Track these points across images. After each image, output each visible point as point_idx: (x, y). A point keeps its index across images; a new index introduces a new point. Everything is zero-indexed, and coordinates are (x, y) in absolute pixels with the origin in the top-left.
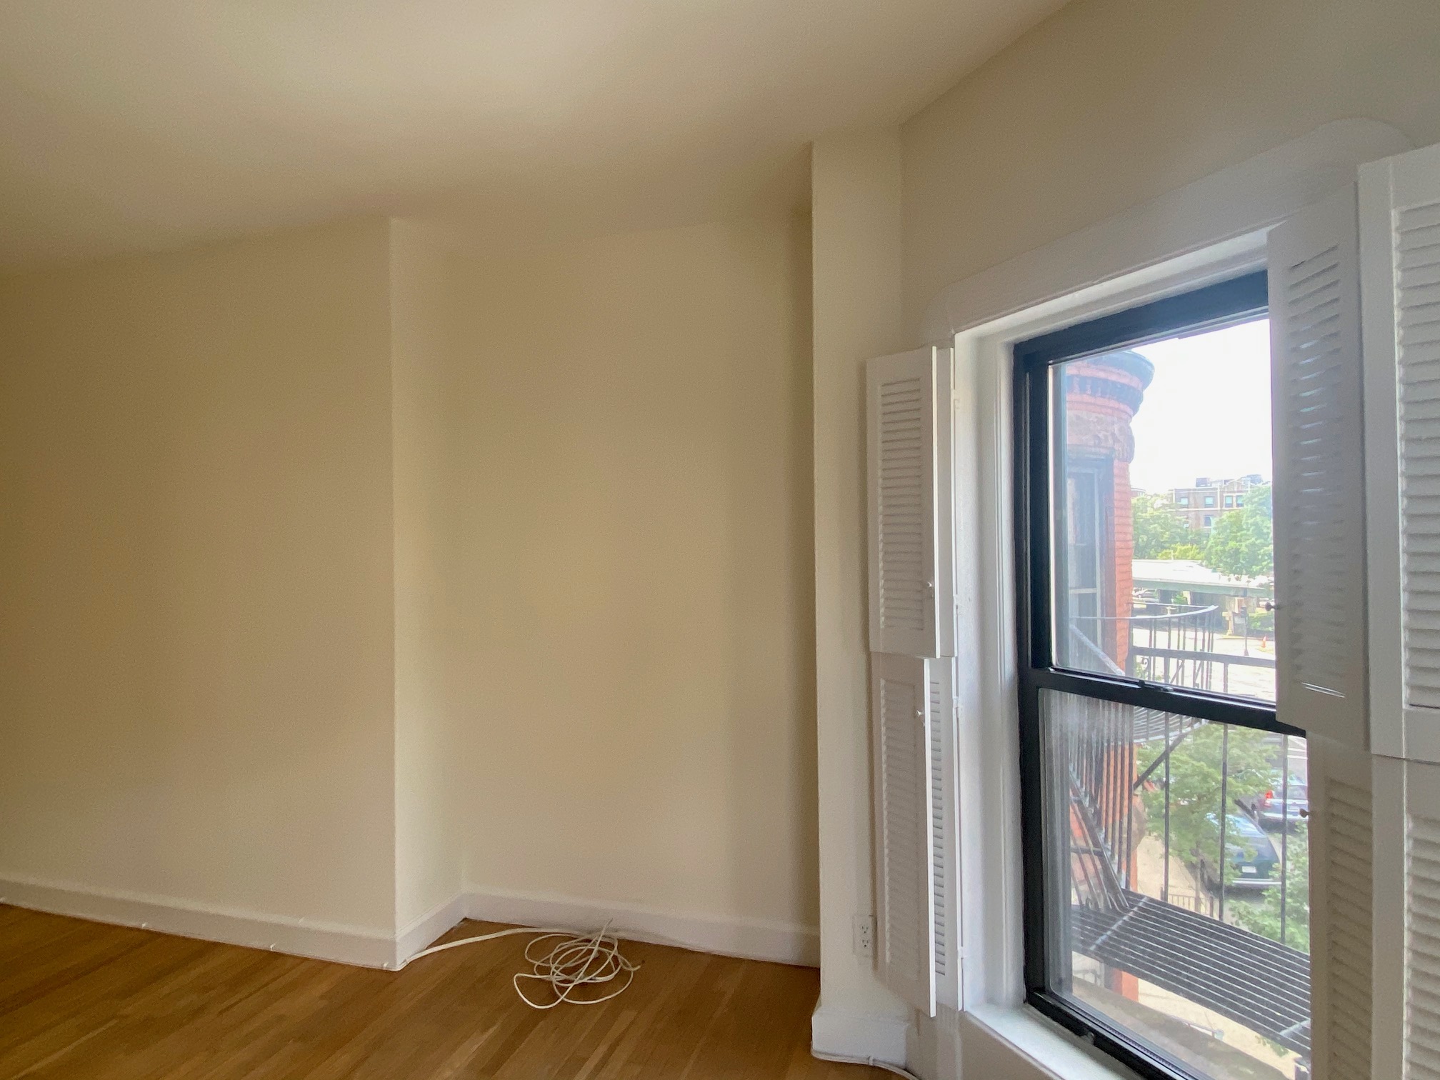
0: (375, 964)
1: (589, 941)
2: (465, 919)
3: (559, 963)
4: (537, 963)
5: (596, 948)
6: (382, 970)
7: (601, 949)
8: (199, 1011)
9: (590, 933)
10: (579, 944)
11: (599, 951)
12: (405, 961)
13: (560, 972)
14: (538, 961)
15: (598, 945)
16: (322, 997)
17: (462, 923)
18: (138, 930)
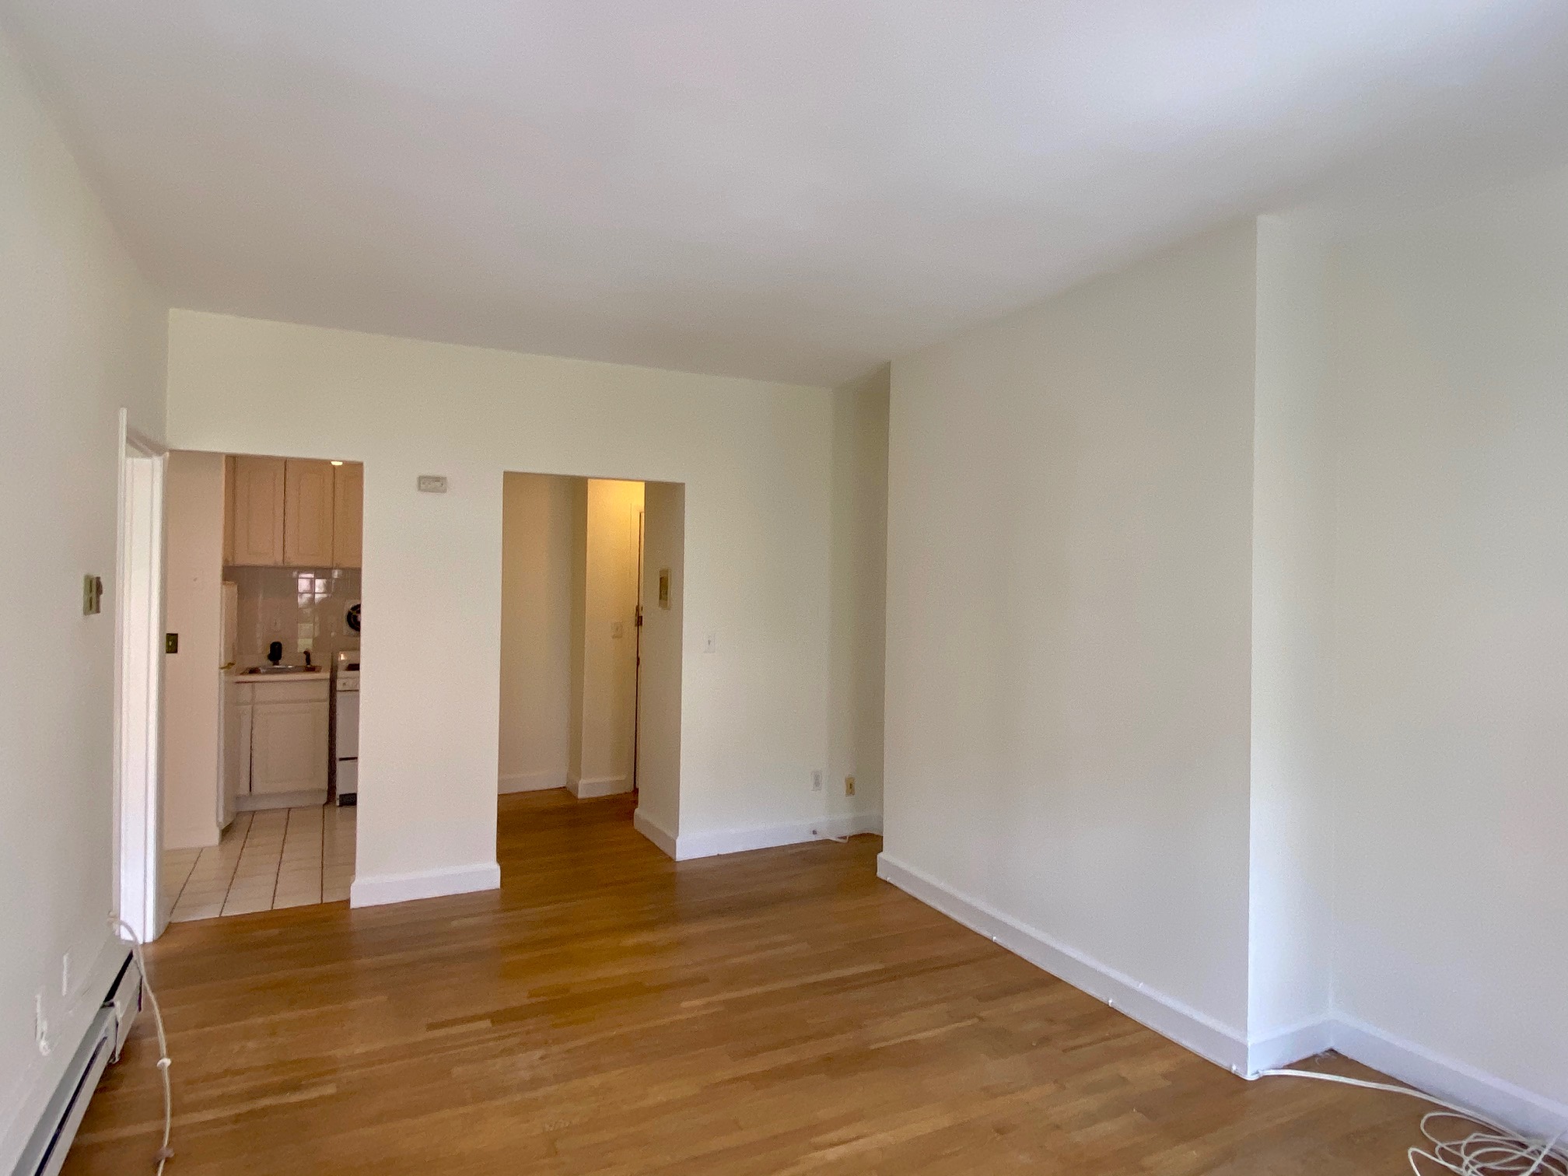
0: (1223, 1062)
1: (1523, 1146)
2: (1332, 1050)
3: (1477, 1157)
4: (1440, 1145)
5: (1539, 1161)
6: (1230, 1072)
7: (1546, 1165)
8: (1045, 1040)
9: (1525, 1135)
10: (1505, 1143)
11: (1540, 1166)
12: (1257, 1073)
13: (1478, 1169)
14: (1441, 1142)
15: (1542, 1156)
16: (1165, 1076)
17: (1328, 1054)
18: (991, 941)
